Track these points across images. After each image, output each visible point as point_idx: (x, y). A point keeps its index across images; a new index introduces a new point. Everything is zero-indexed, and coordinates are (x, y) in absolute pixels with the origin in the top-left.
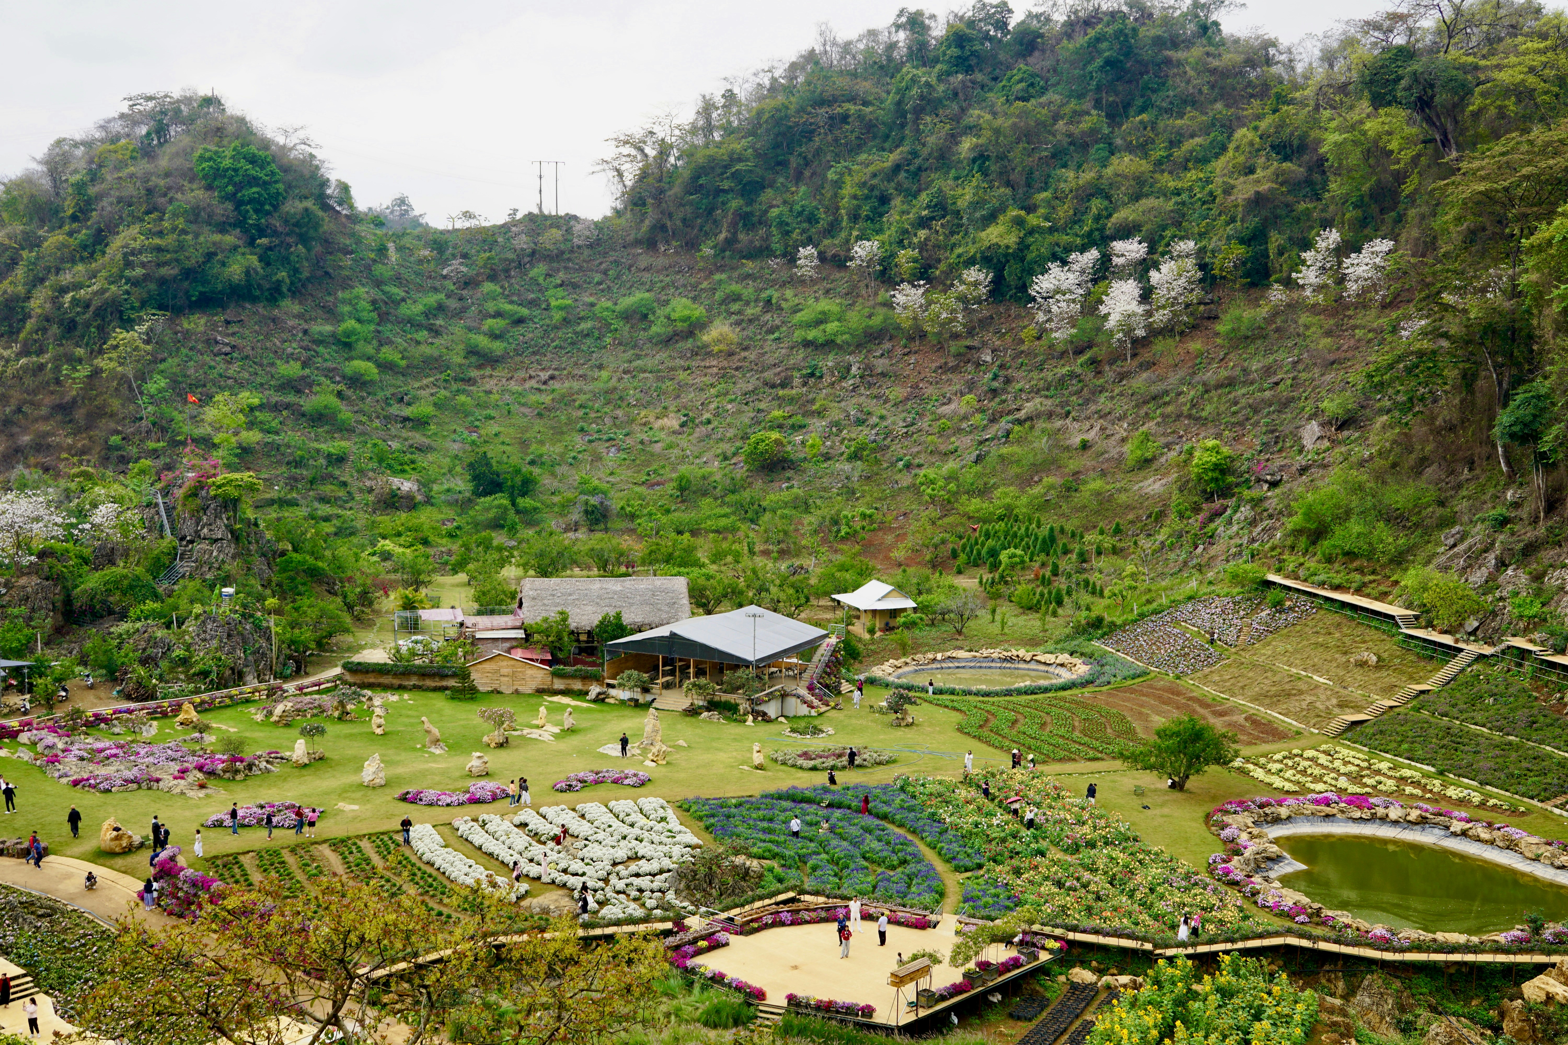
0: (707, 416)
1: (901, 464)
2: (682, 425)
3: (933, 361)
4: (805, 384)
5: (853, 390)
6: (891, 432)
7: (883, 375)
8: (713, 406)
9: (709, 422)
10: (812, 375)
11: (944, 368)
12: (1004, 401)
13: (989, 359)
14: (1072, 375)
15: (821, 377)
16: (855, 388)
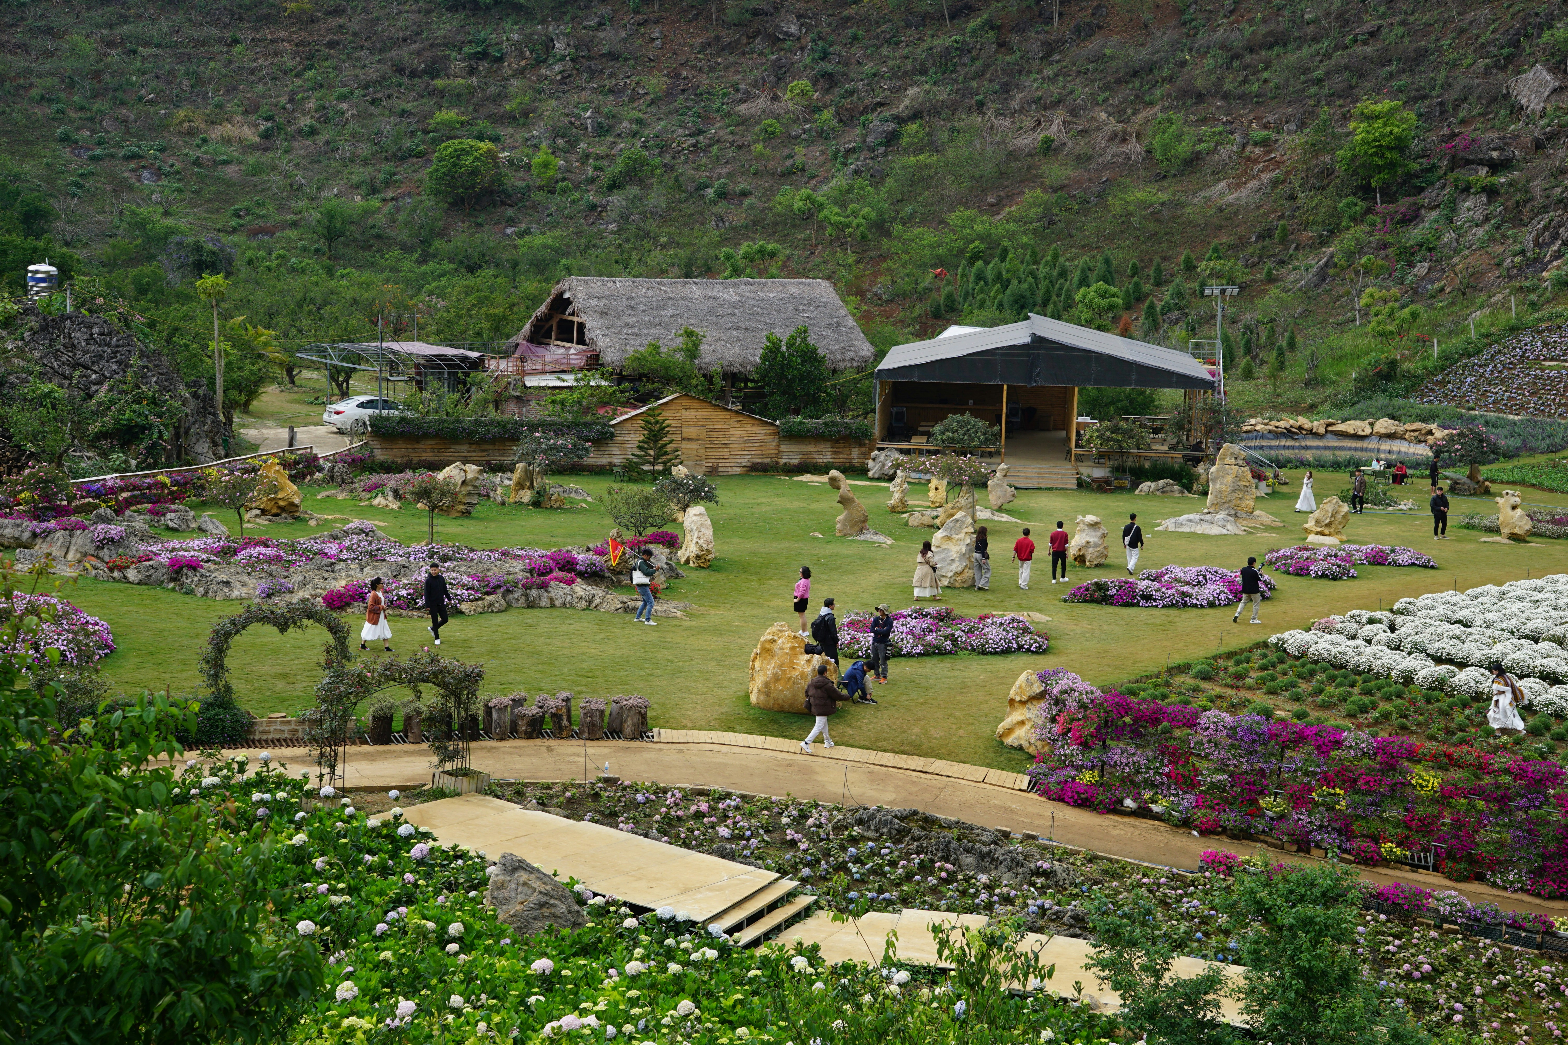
0: (305, 122)
1: (710, 192)
2: (267, 135)
3: (692, 35)
4: (472, 71)
5: (562, 82)
6: (668, 144)
7: (613, 56)
8: (311, 105)
9: (313, 132)
10: (484, 55)
11: (715, 45)
12: (850, 93)
13: (794, 29)
14: (962, 49)
15: (500, 60)
16: (565, 78)
